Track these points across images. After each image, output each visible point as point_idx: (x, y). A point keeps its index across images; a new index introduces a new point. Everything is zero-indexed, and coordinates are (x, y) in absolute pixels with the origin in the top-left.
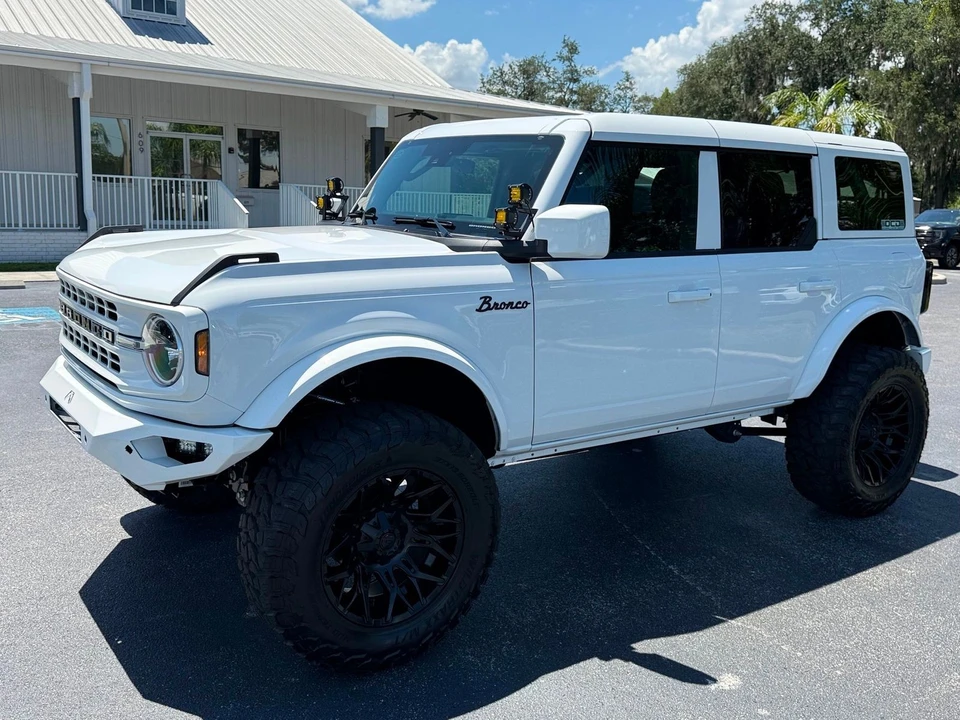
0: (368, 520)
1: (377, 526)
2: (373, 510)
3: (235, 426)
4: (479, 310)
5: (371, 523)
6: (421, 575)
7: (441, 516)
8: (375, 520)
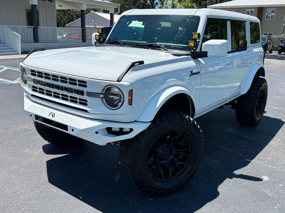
0: (159, 148)
1: (162, 149)
2: (160, 144)
3: (136, 121)
4: (190, 76)
5: (160, 148)
6: (179, 163)
7: (183, 144)
8: (161, 147)
